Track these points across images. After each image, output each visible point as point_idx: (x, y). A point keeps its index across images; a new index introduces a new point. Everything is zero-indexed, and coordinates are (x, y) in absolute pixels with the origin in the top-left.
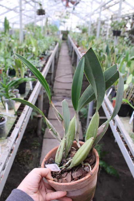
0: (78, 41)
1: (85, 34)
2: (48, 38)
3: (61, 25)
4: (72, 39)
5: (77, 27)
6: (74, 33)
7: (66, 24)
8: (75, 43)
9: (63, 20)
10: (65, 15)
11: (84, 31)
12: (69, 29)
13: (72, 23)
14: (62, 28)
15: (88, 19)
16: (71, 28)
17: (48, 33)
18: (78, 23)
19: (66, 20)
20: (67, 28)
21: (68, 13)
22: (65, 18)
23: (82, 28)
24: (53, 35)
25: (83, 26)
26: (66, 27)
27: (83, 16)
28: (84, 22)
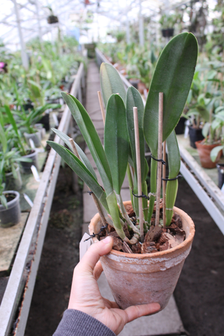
0: (112, 56)
1: (122, 43)
2: (65, 57)
3: (81, 34)
4: (103, 54)
5: (109, 34)
6: (106, 44)
7: (90, 31)
8: (108, 59)
9: (84, 25)
10: (85, 17)
11: (120, 38)
12: (96, 40)
13: (99, 28)
14: (84, 40)
15: (124, 19)
16: (99, 38)
17: (64, 51)
18: (109, 27)
19: (88, 26)
20: (93, 38)
21: (90, 14)
22: (87, 22)
23: (117, 34)
24: (72, 51)
25: (118, 31)
26: (90, 36)
27: (116, 14)
28: (118, 24)
